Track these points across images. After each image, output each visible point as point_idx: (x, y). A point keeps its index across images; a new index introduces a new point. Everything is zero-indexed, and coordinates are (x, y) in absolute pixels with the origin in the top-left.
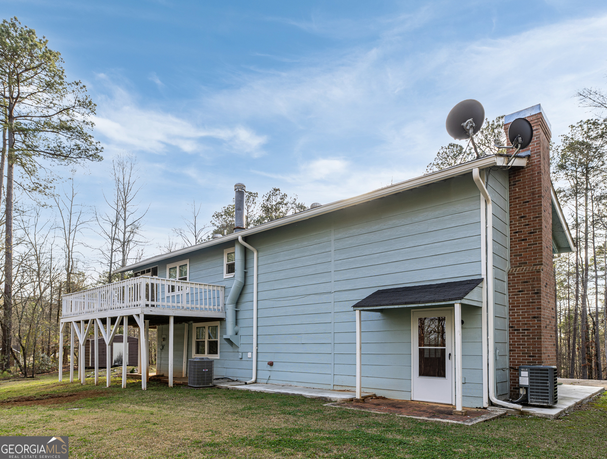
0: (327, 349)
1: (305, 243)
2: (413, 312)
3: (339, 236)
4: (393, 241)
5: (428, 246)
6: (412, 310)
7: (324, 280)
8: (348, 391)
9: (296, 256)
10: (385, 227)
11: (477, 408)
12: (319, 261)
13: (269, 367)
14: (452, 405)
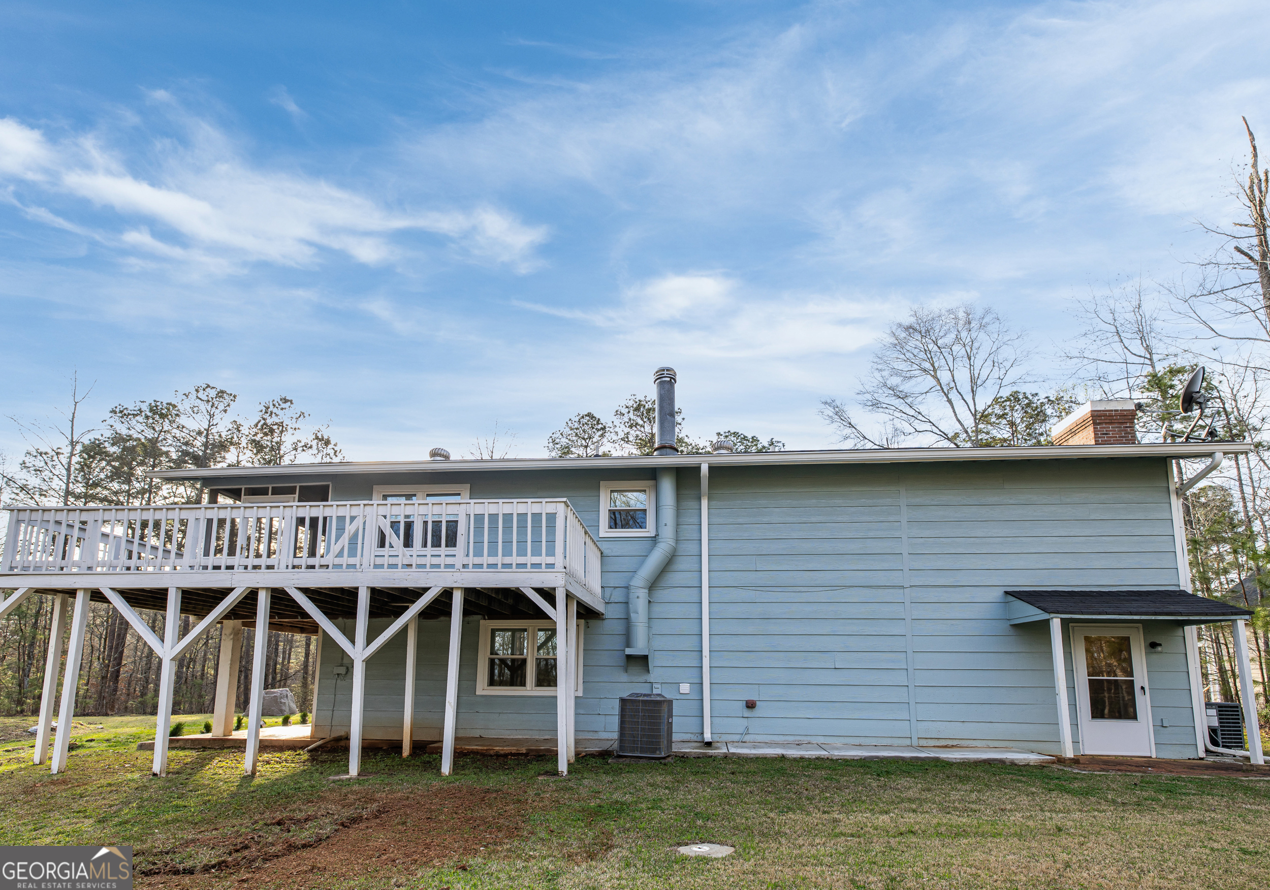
0: (901, 678)
1: (838, 501)
2: (1073, 627)
3: (917, 500)
4: (1027, 523)
5: (1092, 538)
6: (1071, 624)
7: (886, 566)
8: (953, 746)
9: (814, 519)
10: (1011, 502)
11: (1189, 759)
12: (871, 534)
13: (747, 713)
14: (1151, 757)
